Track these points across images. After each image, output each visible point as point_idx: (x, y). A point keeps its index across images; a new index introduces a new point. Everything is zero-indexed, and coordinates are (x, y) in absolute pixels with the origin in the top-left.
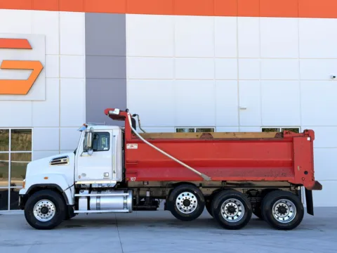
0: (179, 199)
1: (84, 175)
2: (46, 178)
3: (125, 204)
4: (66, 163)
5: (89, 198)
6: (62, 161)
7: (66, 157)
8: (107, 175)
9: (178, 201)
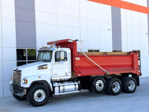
0: (97, 83)
1: (56, 74)
2: (40, 77)
3: (76, 88)
4: (47, 68)
5: (59, 86)
6: (45, 67)
7: (46, 65)
8: (67, 74)
9: (96, 85)
